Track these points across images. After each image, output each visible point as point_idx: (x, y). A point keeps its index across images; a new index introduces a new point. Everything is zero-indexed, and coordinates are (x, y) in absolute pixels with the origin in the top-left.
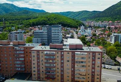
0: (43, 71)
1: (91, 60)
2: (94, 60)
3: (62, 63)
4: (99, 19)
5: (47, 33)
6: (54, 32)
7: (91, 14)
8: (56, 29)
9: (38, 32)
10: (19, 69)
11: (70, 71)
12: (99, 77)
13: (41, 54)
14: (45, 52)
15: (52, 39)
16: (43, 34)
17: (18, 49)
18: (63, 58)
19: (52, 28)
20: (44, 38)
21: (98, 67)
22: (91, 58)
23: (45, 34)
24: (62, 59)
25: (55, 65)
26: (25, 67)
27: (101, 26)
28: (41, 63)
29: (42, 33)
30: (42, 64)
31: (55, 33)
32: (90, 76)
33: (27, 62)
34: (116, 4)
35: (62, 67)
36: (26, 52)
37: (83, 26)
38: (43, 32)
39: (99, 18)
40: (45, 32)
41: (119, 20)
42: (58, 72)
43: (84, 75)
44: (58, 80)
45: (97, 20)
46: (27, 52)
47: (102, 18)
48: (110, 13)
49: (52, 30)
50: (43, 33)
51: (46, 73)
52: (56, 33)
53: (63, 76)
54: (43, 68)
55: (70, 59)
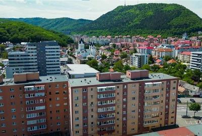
0: (92, 123)
1: (164, 92)
2: (168, 92)
3: (125, 103)
4: (91, 33)
5: (36, 57)
6: (51, 53)
7: (77, 24)
8: (54, 49)
9: (13, 56)
10: (35, 128)
11: (136, 114)
12: (173, 115)
13: (90, 93)
14: (98, 88)
15: (47, 66)
16: (29, 59)
17: (33, 89)
18: (127, 95)
19: (46, 47)
20: (30, 65)
21: (173, 100)
22: (165, 89)
23: (32, 59)
24: (125, 96)
25: (114, 108)
26: (47, 122)
27: (100, 43)
28: (89, 108)
29: (25, 56)
30: (92, 110)
31: (52, 55)
32: (163, 116)
33: (51, 112)
34: (113, 11)
35: (125, 109)
36: (48, 93)
37: (82, 42)
38: (29, 54)
39: (91, 31)
40: (32, 54)
41: (120, 35)
42: (118, 119)
43: (155, 117)
44: (118, 132)
45: (88, 33)
46: (50, 93)
47: (96, 31)
48: (107, 24)
49: (46, 50)
50: (29, 57)
51: (100, 124)
52: (54, 55)
53: (126, 125)
54: (92, 116)
55: (137, 95)
